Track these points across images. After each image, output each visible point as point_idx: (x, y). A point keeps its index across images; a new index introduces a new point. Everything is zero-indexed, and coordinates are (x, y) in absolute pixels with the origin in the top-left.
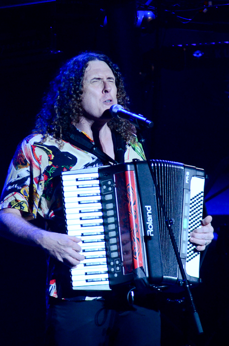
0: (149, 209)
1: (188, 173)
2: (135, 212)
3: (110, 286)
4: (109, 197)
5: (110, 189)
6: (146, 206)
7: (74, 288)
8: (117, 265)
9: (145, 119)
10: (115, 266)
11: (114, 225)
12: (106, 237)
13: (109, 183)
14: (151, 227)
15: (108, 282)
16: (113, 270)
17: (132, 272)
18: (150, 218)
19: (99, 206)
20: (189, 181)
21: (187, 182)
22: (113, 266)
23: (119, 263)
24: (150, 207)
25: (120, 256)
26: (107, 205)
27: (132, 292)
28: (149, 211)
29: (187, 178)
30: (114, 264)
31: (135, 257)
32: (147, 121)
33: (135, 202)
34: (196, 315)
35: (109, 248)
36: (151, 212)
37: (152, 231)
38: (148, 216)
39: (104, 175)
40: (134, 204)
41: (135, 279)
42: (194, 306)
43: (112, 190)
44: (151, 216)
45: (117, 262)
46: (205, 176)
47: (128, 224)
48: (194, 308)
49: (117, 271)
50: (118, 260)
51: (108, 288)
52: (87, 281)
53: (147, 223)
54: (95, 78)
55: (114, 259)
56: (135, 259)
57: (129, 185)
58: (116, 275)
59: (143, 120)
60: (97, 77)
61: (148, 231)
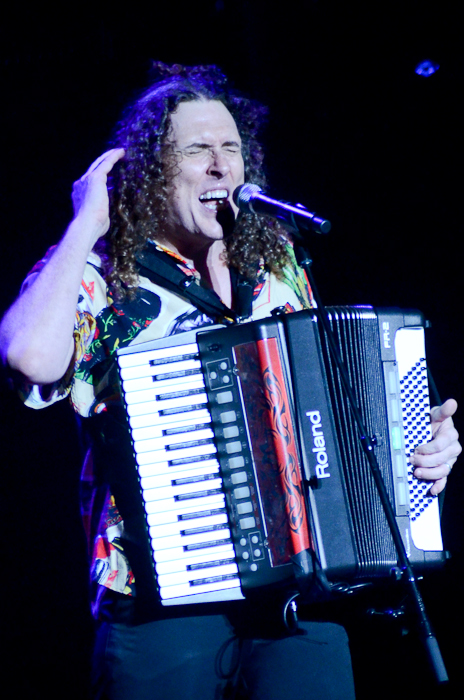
0: (315, 418)
1: (385, 326)
2: (287, 428)
3: (244, 590)
4: (225, 397)
5: (226, 379)
6: (308, 414)
7: (164, 603)
8: (256, 546)
9: (311, 216)
10: (250, 547)
11: (241, 458)
12: (226, 485)
13: (224, 366)
14: (322, 457)
15: (236, 582)
16: (246, 555)
17: (289, 561)
18: (319, 439)
19: (204, 417)
20: (392, 343)
21: (386, 345)
22: (246, 549)
23: (259, 541)
24: (317, 413)
25: (259, 526)
26: (222, 414)
27: (293, 603)
28: (317, 424)
29: (385, 338)
30: (247, 544)
31: (294, 528)
32: (316, 219)
33: (284, 406)
34: (433, 643)
35: (235, 508)
36: (320, 426)
37: (327, 465)
38: (315, 434)
39: (210, 349)
40: (283, 411)
41: (297, 576)
42: (427, 624)
43: (230, 383)
44: (321, 433)
45: (255, 539)
46: (423, 325)
47: (272, 456)
48: (428, 628)
49: (256, 557)
50: (257, 535)
51: (238, 595)
52: (192, 583)
53: (314, 450)
54: (194, 145)
55: (247, 533)
56: (293, 533)
57: (267, 370)
58: (254, 567)
59: (308, 218)
60: (200, 142)
61: (318, 467)
